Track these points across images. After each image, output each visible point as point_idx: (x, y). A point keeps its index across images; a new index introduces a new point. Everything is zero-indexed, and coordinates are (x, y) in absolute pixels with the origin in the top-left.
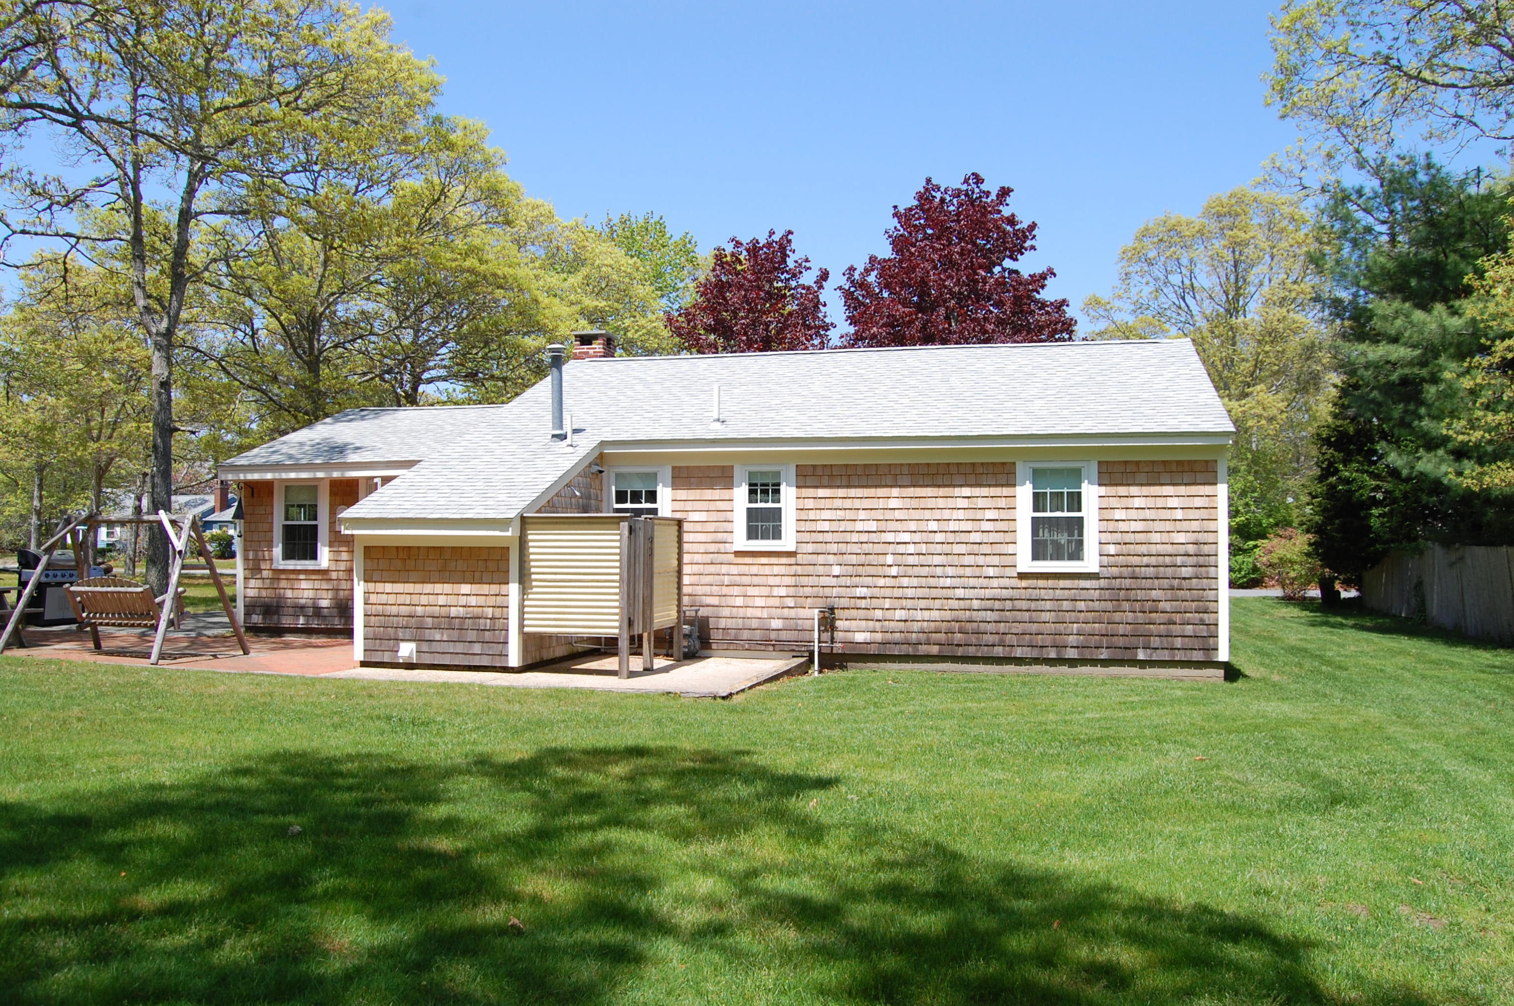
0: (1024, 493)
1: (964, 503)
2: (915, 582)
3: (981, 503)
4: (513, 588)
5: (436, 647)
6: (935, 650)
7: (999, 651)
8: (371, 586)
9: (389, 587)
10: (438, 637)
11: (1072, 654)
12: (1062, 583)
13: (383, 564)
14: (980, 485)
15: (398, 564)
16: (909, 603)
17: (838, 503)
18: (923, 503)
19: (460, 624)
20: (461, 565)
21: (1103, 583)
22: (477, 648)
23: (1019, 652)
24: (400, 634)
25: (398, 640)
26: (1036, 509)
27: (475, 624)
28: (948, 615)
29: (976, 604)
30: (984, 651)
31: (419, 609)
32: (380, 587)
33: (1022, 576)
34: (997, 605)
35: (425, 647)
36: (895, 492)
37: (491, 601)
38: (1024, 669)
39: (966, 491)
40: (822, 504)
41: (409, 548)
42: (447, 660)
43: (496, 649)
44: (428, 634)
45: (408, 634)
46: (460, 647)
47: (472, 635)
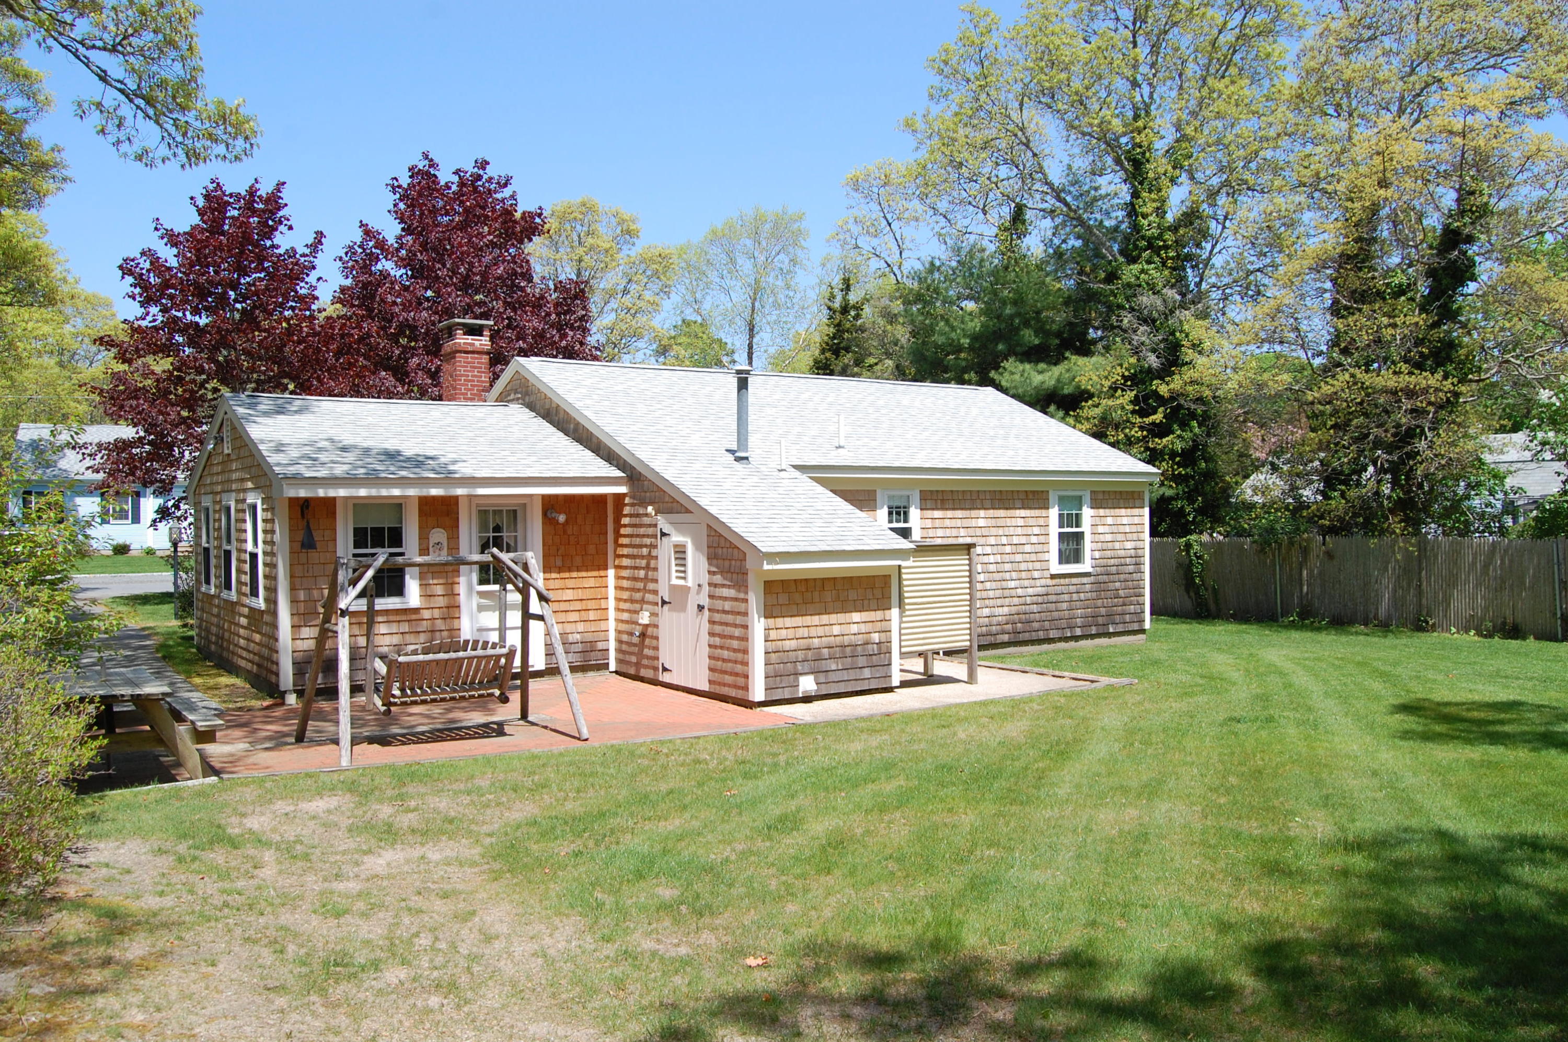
0: (1054, 513)
1: (1020, 522)
2: (994, 585)
3: (1031, 522)
4: (895, 612)
5: (833, 677)
6: (1006, 638)
7: (1041, 635)
8: (771, 621)
9: (789, 622)
10: (834, 667)
11: (1078, 632)
12: (1074, 581)
13: (783, 599)
14: (1030, 508)
15: (798, 597)
16: (991, 603)
17: (948, 523)
18: (1001, 522)
19: (852, 651)
20: (852, 595)
21: (1092, 579)
22: (867, 673)
23: (1053, 634)
24: (799, 667)
25: (797, 674)
26: (1061, 526)
27: (864, 650)
28: (1014, 610)
29: (1028, 600)
30: (1034, 636)
31: (816, 641)
32: (780, 622)
33: (1053, 577)
34: (1040, 599)
35: (822, 678)
36: (982, 513)
37: (879, 626)
38: (1052, 646)
39: (1023, 513)
40: (938, 523)
41: (806, 580)
42: (842, 688)
43: (880, 672)
44: (824, 665)
45: (806, 667)
46: (852, 674)
47: (862, 661)
